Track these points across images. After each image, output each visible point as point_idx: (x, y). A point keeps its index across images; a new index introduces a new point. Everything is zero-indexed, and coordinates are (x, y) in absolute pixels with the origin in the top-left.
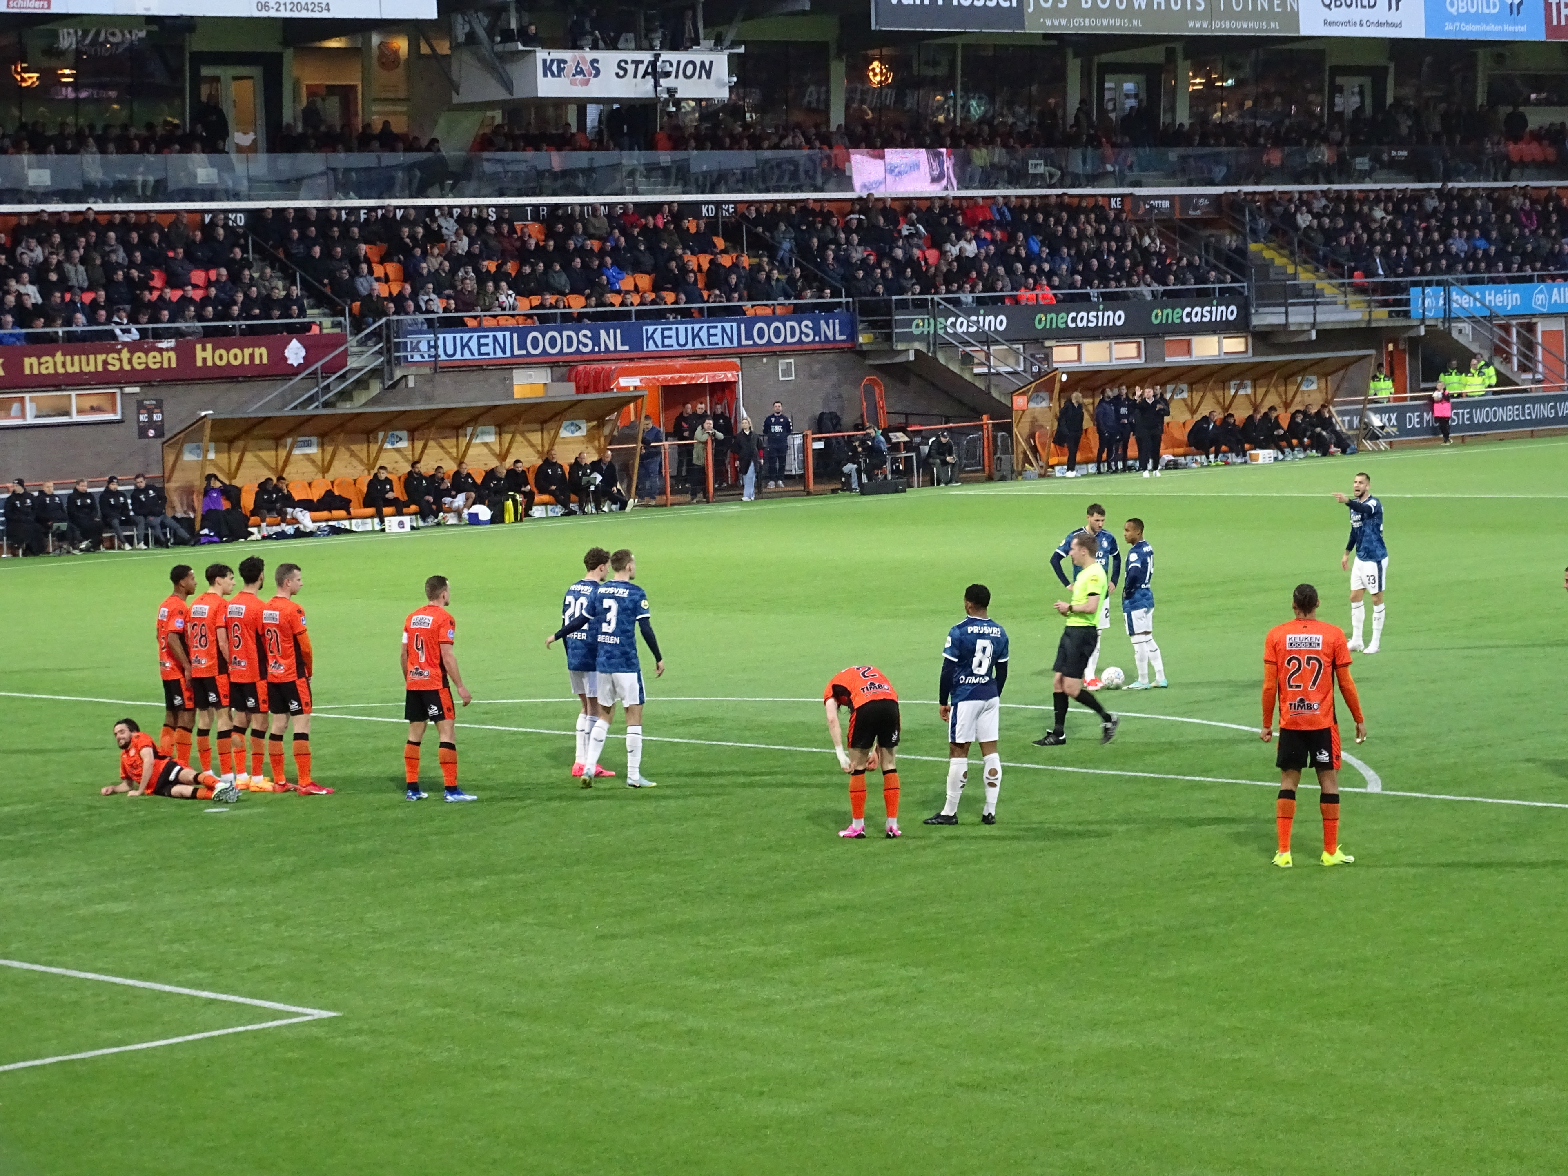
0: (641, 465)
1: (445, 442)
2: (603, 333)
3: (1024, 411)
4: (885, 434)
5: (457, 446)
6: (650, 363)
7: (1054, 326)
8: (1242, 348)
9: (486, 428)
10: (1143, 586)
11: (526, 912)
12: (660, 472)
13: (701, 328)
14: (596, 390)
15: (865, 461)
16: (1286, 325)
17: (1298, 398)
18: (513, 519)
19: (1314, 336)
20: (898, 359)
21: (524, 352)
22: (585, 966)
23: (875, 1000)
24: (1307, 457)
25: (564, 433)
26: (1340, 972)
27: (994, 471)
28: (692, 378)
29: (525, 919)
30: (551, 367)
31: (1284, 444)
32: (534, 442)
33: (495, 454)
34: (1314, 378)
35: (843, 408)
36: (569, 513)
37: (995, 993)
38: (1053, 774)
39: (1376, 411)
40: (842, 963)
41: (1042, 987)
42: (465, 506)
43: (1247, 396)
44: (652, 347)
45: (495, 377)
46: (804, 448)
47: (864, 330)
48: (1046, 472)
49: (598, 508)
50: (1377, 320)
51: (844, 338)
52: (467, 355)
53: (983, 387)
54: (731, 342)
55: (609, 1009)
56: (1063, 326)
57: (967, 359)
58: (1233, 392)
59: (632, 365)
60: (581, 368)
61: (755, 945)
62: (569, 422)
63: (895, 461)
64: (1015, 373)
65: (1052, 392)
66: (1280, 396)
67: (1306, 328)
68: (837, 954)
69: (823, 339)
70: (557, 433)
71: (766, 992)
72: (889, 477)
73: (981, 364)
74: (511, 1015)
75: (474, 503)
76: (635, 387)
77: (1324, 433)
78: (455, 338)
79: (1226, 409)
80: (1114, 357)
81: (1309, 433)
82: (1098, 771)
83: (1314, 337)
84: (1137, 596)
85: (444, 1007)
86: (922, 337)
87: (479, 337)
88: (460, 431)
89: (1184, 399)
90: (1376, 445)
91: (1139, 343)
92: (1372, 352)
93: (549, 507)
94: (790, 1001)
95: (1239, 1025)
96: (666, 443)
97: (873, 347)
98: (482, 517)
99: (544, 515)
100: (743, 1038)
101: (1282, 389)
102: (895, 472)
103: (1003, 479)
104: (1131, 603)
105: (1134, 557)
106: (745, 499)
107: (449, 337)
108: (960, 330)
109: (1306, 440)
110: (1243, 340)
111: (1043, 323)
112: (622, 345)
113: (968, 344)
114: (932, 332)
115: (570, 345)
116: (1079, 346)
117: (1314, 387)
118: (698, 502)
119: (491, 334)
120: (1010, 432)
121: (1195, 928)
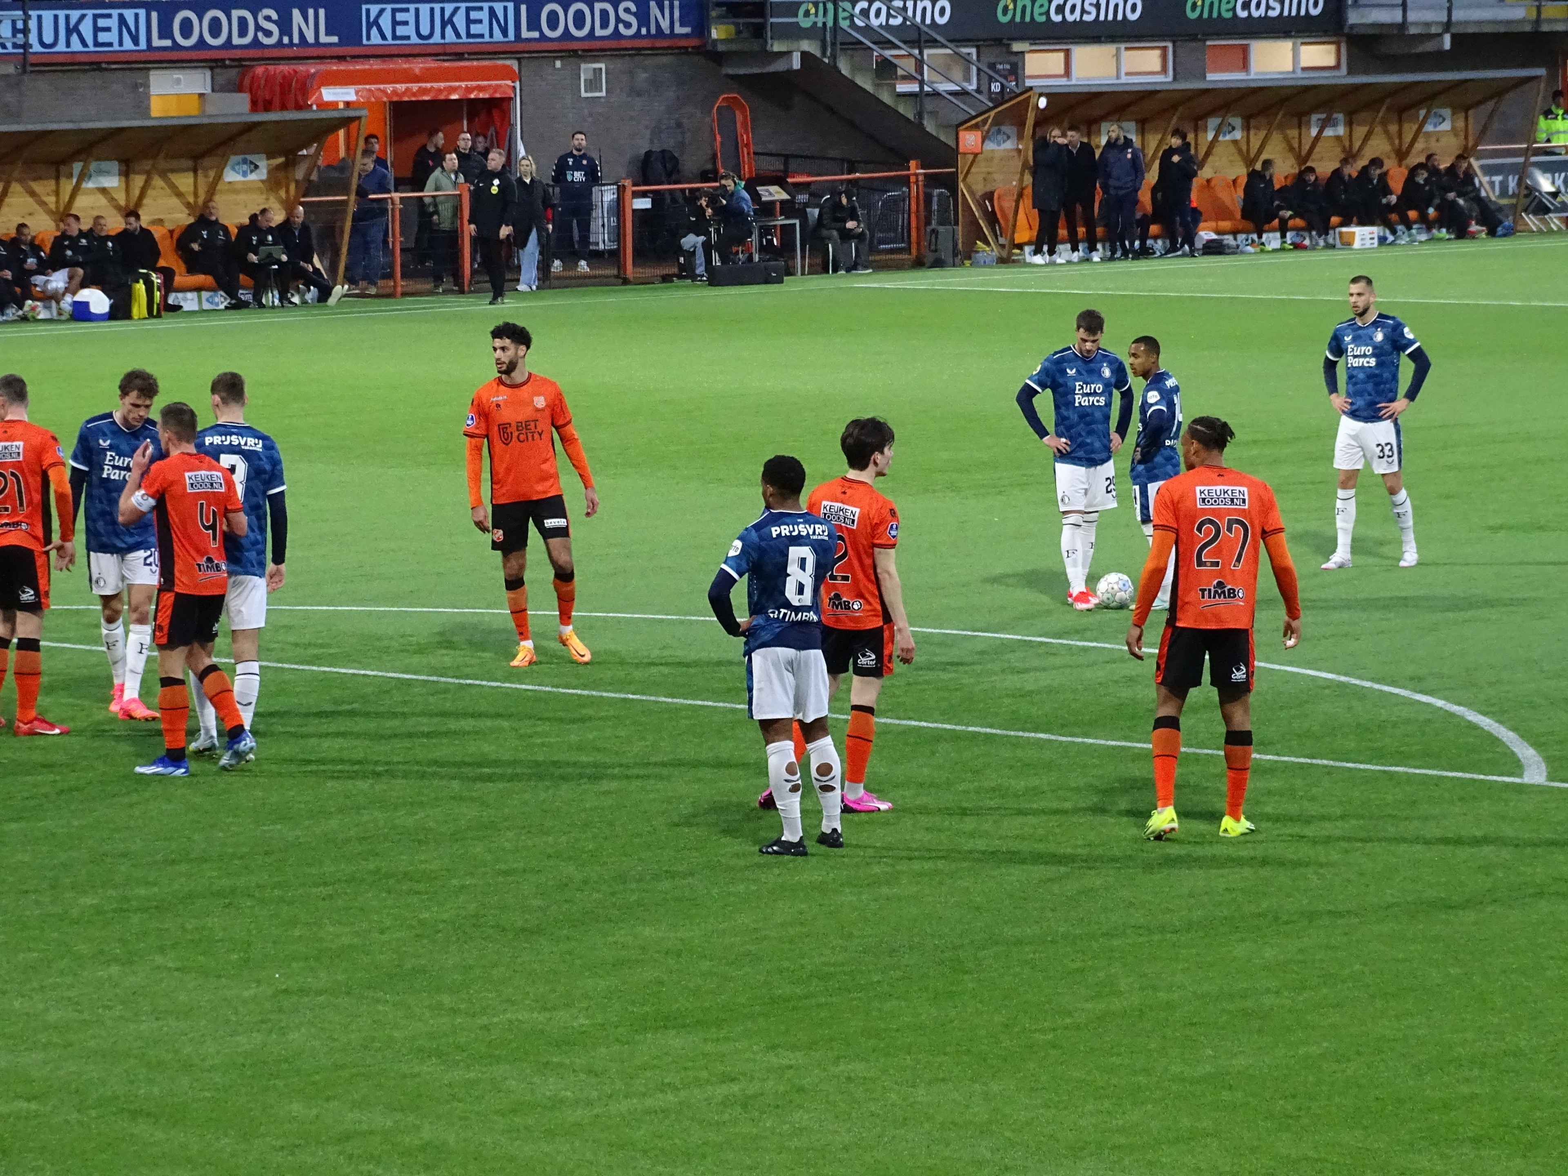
0: (354, 230)
1: (36, 186)
2: (296, 13)
3: (976, 155)
4: (750, 187)
5: (57, 193)
6: (375, 65)
7: (1028, 19)
8: (1331, 61)
9: (105, 165)
10: (1168, 443)
11: (162, 950)
12: (385, 242)
13: (382, 11)
14: (284, 107)
15: (717, 231)
16: (1403, 25)
17: (1420, 145)
18: (145, 312)
19: (1447, 42)
20: (779, 66)
21: (168, 43)
22: (258, 1038)
23: (726, 1103)
24: (1431, 240)
25: (231, 176)
26: (1476, 1072)
27: (925, 252)
28: (440, 91)
29: (159, 960)
30: (211, 68)
31: (1394, 217)
32: (182, 189)
33: (118, 208)
34: (1447, 112)
35: (682, 145)
36: (237, 305)
37: (921, 1094)
38: (1016, 743)
39: (1547, 168)
40: (675, 1041)
41: (995, 1087)
42: (67, 290)
43: (1338, 138)
44: (376, 39)
45: (118, 84)
46: (619, 207)
47: (721, 18)
48: (1010, 254)
49: (283, 298)
50: (1550, 21)
51: (687, 30)
52: (76, 45)
53: (910, 116)
54: (505, 32)
55: (296, 1108)
56: (1043, 19)
57: (886, 69)
58: (1314, 132)
59: (342, 67)
60: (260, 70)
61: (532, 1010)
62: (239, 158)
63: (765, 231)
64: (963, 94)
65: (1021, 125)
66: (1390, 138)
67: (1433, 30)
68: (666, 1027)
69: (653, 31)
70: (219, 177)
71: (550, 1086)
72: (756, 258)
73: (908, 78)
74: (134, 1115)
75: (83, 285)
76: (348, 104)
77: (1461, 202)
78: (56, 17)
79: (1302, 159)
80: (1123, 70)
81: (1437, 201)
82: (1091, 741)
83: (1447, 45)
84: (1159, 459)
85: (28, 1100)
86: (812, 33)
87: (96, 17)
88: (62, 168)
89: (1235, 142)
90: (1546, 223)
91: (1164, 49)
92: (1541, 72)
93: (205, 294)
94: (590, 1103)
95: (1311, 1154)
96: (396, 196)
97: (734, 47)
98: (95, 309)
99: (196, 308)
100: (512, 1159)
101: (1393, 128)
102: (766, 249)
103: (938, 263)
104: (1148, 470)
105: (1153, 397)
106: (521, 287)
107: (48, 16)
108: (875, 22)
109: (1431, 211)
110: (1332, 48)
111: (1010, 14)
112: (328, 33)
113: (889, 44)
114: (830, 24)
115: (243, 32)
116: (1067, 53)
117: (1446, 126)
118: (446, 292)
119: (115, 12)
120: (953, 188)
121: (1244, 997)
